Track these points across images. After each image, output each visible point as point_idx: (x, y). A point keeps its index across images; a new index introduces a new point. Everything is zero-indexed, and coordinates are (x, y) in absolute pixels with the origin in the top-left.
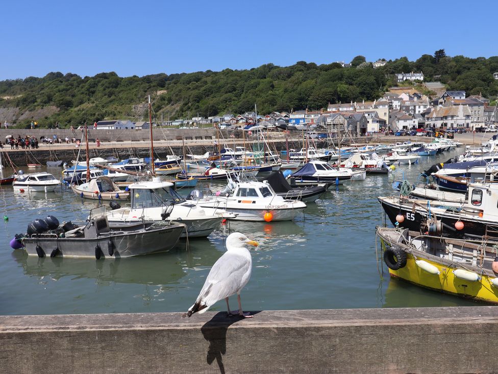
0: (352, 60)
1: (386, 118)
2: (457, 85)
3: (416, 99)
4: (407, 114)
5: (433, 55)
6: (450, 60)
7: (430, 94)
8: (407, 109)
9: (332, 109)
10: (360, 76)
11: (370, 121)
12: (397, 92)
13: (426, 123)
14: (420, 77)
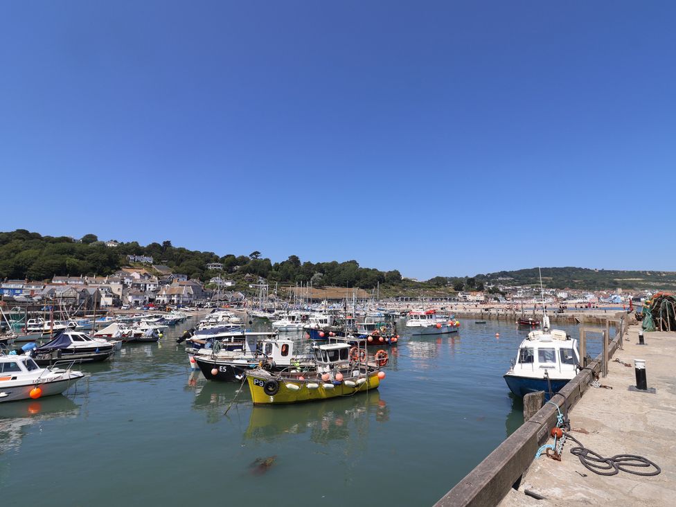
0: (82, 237)
1: (120, 293)
2: (181, 270)
3: (146, 278)
4: (139, 291)
5: (162, 244)
6: (175, 250)
7: (158, 275)
8: (139, 286)
9: (58, 280)
10: (92, 252)
11: (104, 295)
12: (129, 271)
13: (157, 299)
14: (150, 260)
